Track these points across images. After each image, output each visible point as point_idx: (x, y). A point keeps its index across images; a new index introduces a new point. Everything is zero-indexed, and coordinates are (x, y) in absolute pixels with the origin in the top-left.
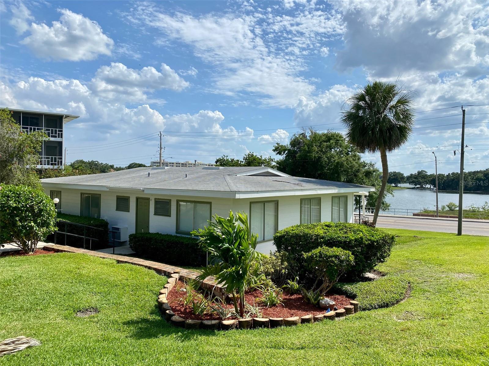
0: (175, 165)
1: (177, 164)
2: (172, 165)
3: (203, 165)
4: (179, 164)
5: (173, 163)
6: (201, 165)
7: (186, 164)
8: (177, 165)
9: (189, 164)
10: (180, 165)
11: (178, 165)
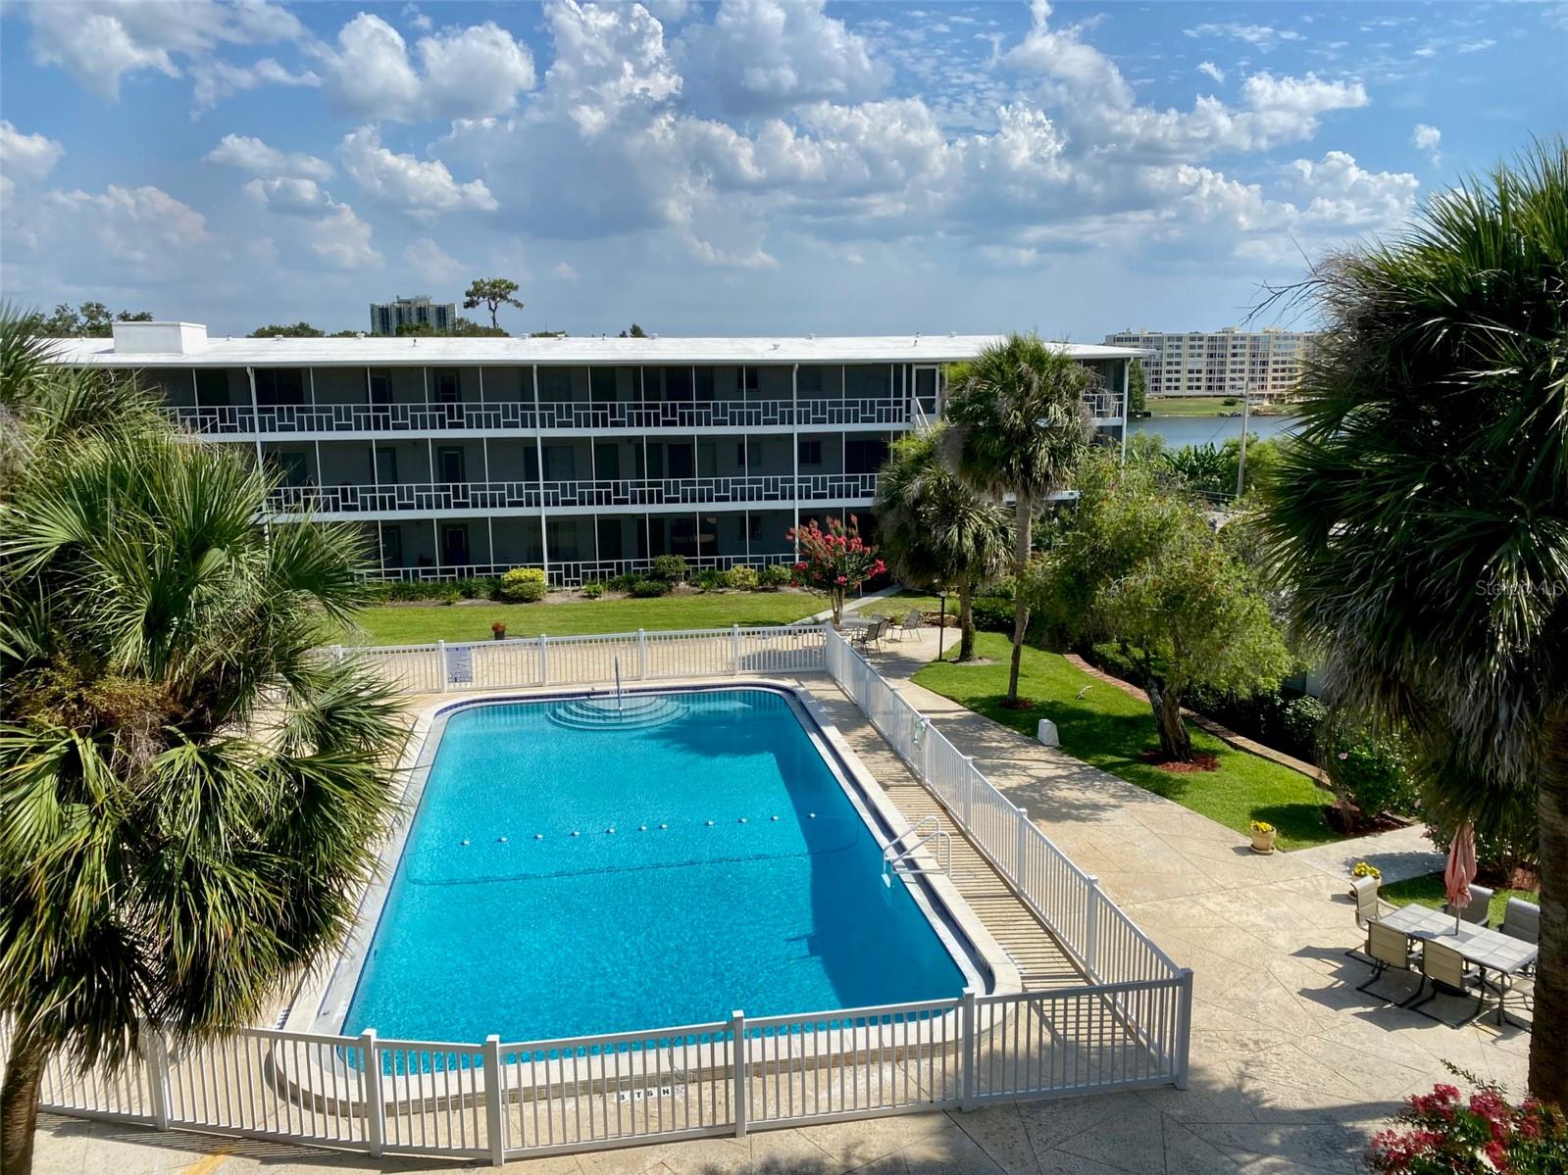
0: (1186, 343)
1: (1193, 339)
2: (1176, 343)
3: (1286, 338)
4: (1201, 339)
5: (1180, 339)
6: (1277, 338)
7: (1223, 338)
8: (1193, 343)
9: (1235, 338)
10: (1204, 343)
11: (1197, 343)
